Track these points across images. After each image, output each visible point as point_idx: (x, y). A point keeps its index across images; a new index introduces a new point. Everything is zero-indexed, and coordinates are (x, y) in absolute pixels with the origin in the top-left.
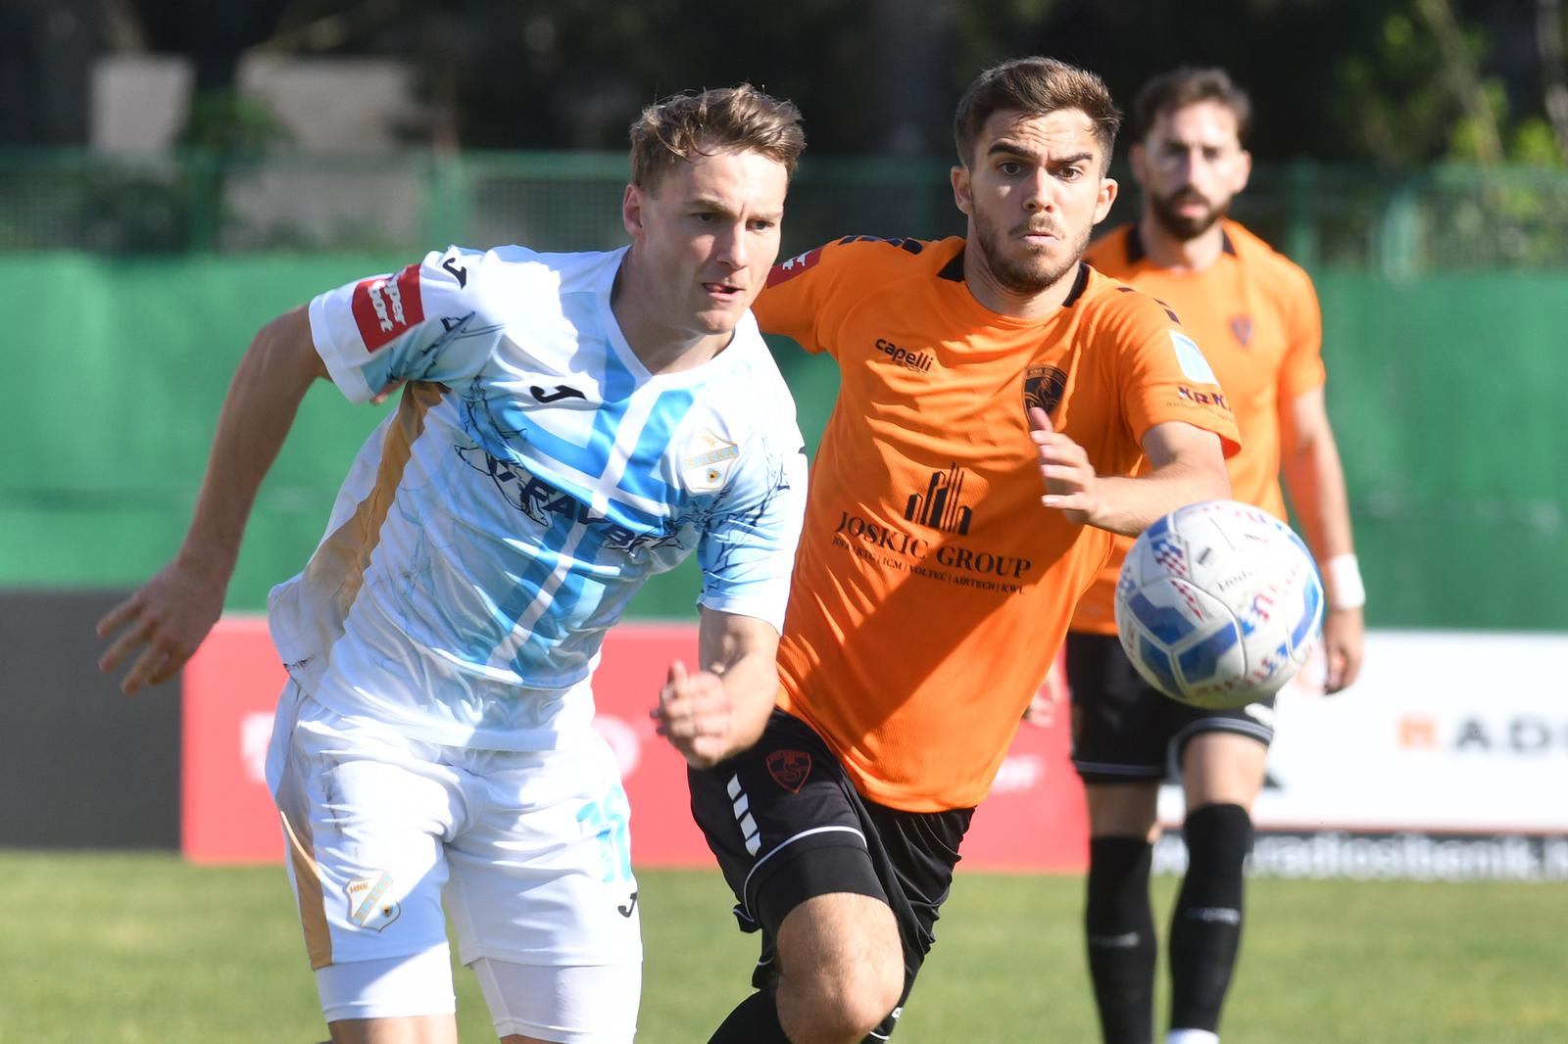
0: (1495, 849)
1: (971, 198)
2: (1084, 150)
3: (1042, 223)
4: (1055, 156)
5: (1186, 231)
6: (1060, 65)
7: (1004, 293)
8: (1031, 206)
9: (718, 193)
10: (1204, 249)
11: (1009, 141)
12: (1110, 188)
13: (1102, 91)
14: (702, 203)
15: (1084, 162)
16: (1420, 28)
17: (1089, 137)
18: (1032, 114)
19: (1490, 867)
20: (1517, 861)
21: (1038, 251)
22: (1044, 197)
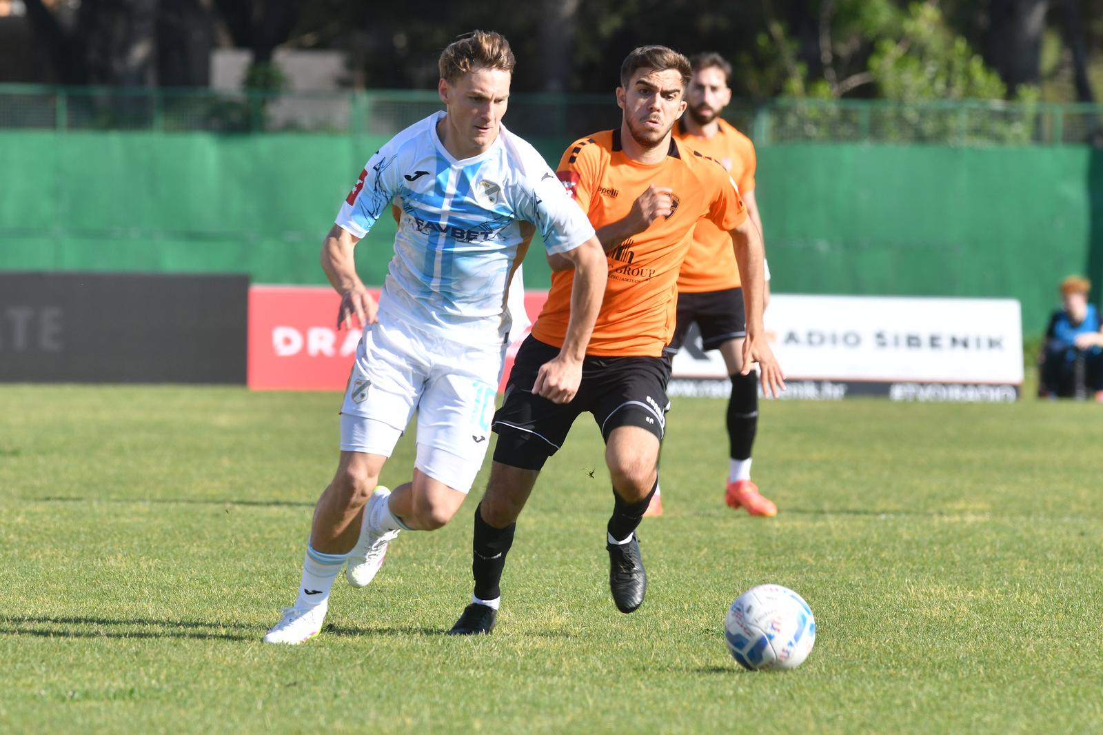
0: (800, 386)
1: (625, 102)
2: (677, 88)
3: (655, 117)
4: (665, 89)
5: (703, 121)
6: (670, 50)
7: (638, 146)
8: (652, 108)
9: (482, 90)
10: (710, 129)
11: (646, 80)
12: (684, 106)
13: (687, 63)
14: (475, 93)
15: (677, 93)
16: (771, 38)
17: (679, 83)
18: (655, 69)
19: (798, 394)
20: (810, 391)
21: (652, 130)
22: (657, 105)
